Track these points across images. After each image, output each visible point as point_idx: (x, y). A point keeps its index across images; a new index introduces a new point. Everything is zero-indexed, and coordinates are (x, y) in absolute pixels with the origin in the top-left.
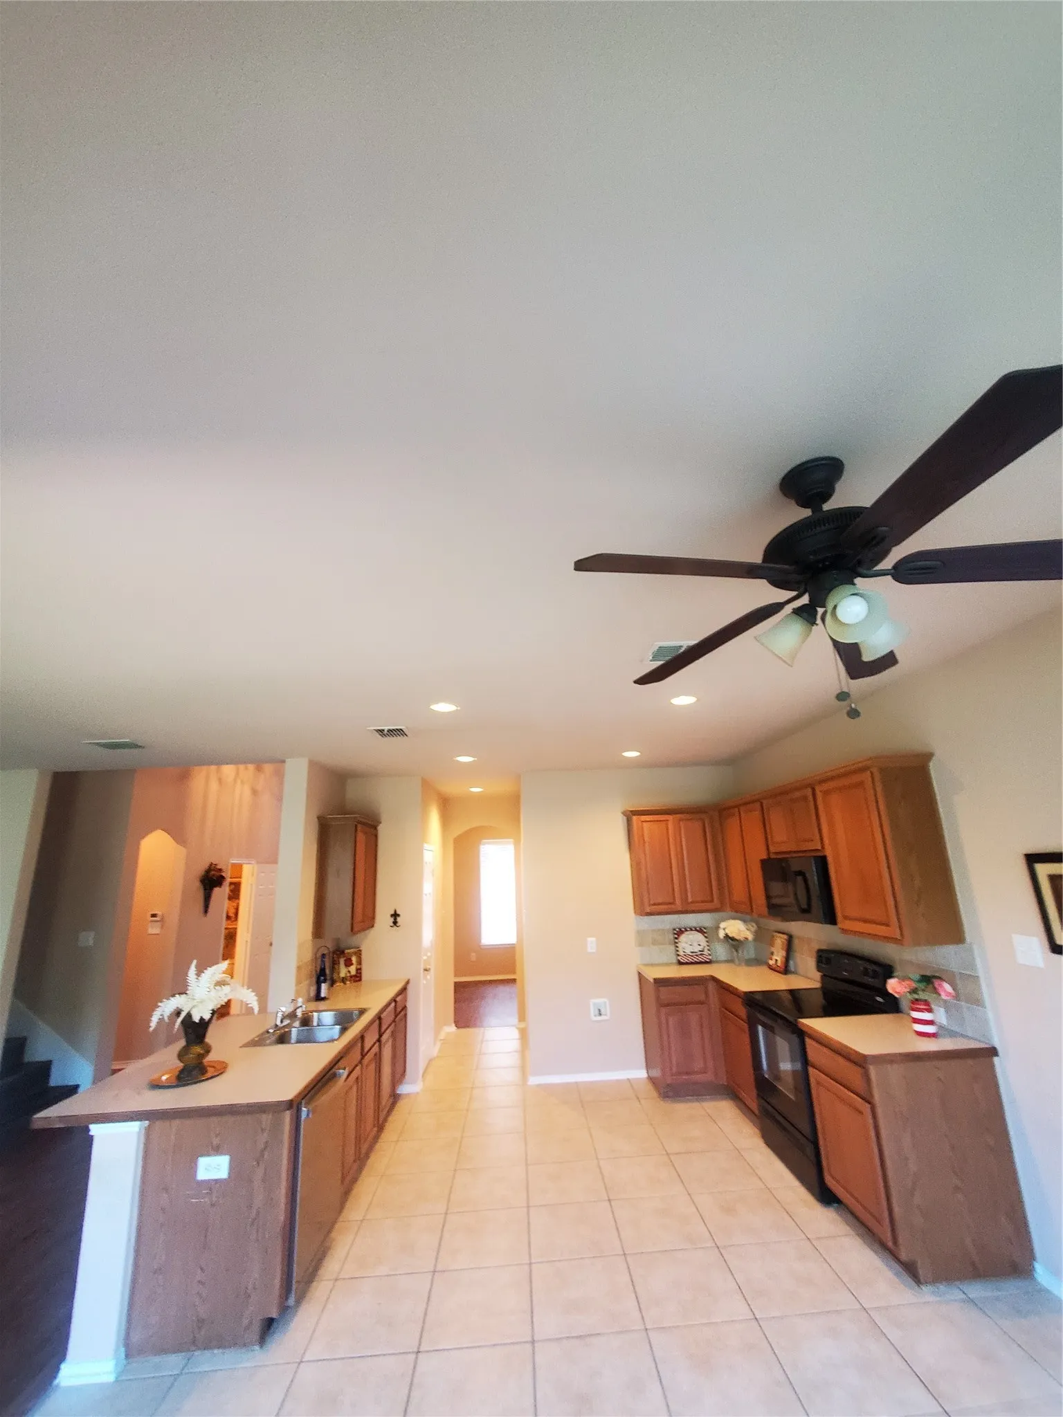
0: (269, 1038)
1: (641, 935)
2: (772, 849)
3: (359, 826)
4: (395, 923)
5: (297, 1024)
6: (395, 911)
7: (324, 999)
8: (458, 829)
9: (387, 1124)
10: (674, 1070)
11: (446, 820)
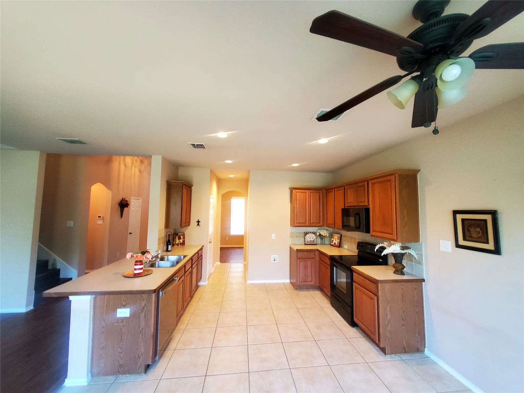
0: (147, 265)
1: (292, 234)
2: (346, 205)
3: (184, 186)
4: (198, 224)
5: (158, 260)
6: (198, 220)
7: (170, 251)
8: (224, 191)
9: (194, 296)
10: (301, 281)
11: (219, 187)
